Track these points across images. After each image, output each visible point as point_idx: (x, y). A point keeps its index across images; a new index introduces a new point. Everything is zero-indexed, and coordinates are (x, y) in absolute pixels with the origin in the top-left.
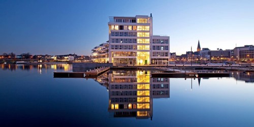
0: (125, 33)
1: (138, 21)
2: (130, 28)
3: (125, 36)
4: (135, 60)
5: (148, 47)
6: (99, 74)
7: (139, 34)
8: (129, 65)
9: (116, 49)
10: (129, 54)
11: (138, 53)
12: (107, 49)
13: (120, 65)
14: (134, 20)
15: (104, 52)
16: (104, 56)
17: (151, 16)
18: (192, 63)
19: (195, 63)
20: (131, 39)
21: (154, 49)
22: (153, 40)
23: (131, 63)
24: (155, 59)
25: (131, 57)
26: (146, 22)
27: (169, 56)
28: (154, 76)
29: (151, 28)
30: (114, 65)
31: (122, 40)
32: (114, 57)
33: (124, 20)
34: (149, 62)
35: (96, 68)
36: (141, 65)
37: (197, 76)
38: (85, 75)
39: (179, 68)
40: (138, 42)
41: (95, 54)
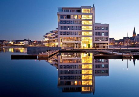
0: (72, 21)
1: (83, 11)
2: (76, 17)
3: (72, 24)
4: (80, 44)
5: (91, 33)
6: (50, 56)
7: (83, 23)
8: (75, 48)
9: (64, 35)
10: (75, 39)
11: (83, 38)
12: (56, 35)
13: (67, 49)
14: (79, 11)
15: (54, 38)
16: (54, 41)
17: (94, 7)
18: (128, 46)
19: (130, 46)
20: (76, 27)
21: (96, 35)
22: (95, 27)
23: (77, 47)
24: (97, 43)
25: (76, 42)
26: (89, 12)
27: (109, 40)
28: (95, 57)
29: (94, 17)
30: (63, 48)
31: (69, 27)
32: (63, 42)
33: (70, 10)
34: (91, 46)
35: (47, 51)
36: (85, 48)
37: (132, 58)
38: (38, 57)
39: (117, 51)
40: (83, 29)
41: (46, 39)
